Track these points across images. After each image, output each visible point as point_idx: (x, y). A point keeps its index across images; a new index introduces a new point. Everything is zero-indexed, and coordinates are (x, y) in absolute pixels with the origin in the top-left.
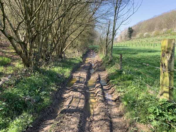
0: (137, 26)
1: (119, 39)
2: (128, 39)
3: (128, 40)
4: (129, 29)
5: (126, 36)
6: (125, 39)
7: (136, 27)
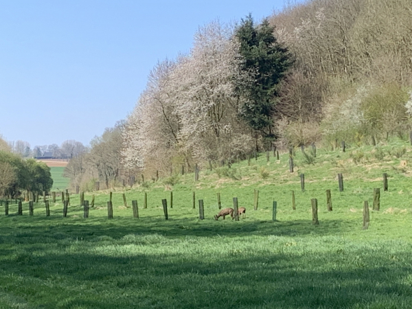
0: (319, 15)
1: (150, 143)
2: (245, 140)
3: (242, 156)
4: (250, 37)
5: (216, 114)
6: (210, 140)
7: (307, 24)
